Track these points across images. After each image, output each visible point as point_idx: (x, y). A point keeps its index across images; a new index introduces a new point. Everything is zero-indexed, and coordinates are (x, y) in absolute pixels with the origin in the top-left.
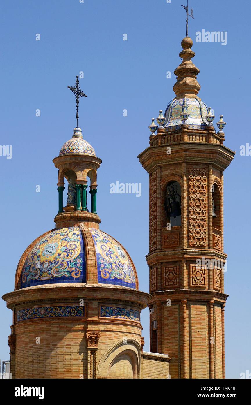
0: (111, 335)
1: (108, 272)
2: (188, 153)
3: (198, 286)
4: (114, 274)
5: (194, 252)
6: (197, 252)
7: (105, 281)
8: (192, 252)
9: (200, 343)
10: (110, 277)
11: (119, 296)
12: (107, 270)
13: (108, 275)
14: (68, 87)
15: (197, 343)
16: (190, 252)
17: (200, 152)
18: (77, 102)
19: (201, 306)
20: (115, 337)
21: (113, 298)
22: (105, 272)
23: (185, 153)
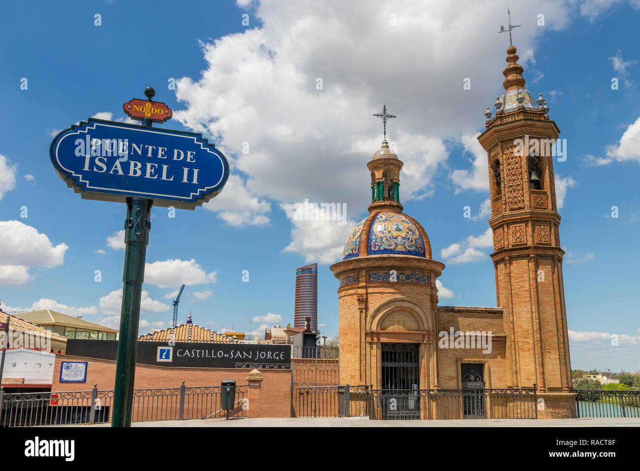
0: (378, 296)
1: (378, 245)
2: (498, 133)
3: (519, 243)
4: (383, 246)
5: (511, 215)
6: (514, 214)
7: (375, 252)
8: (510, 215)
9: (524, 294)
10: (379, 249)
11: (380, 263)
12: (377, 244)
13: (377, 248)
14: (374, 115)
15: (520, 295)
16: (507, 215)
17: (509, 129)
18: (385, 122)
19: (523, 261)
20: (381, 298)
21: (375, 266)
22: (375, 245)
23: (496, 134)
